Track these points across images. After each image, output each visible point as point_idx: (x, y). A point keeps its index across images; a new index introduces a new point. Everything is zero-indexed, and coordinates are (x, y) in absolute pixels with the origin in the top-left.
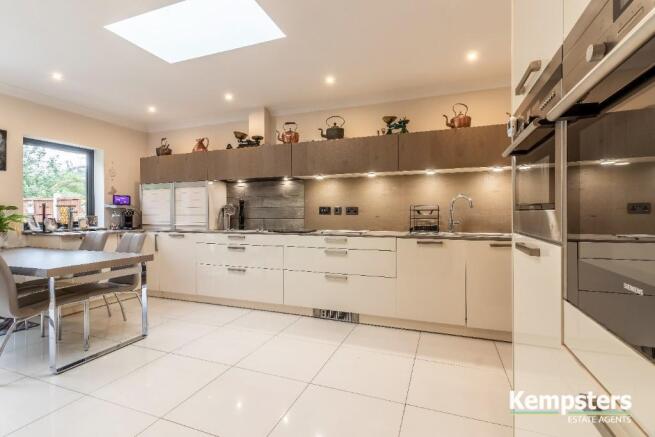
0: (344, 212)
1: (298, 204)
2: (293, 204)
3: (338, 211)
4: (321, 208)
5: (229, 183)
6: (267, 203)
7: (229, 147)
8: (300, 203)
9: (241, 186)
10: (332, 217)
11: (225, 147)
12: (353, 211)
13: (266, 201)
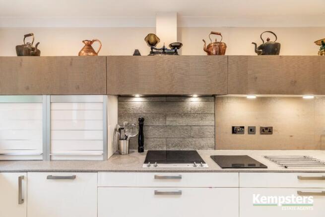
0: (258, 131)
1: (207, 123)
2: (201, 123)
3: (252, 130)
4: (233, 128)
5: (123, 98)
6: (169, 121)
7: (137, 53)
8: (209, 121)
9: (138, 102)
10: (246, 136)
11: (131, 53)
12: (267, 131)
13: (169, 119)
